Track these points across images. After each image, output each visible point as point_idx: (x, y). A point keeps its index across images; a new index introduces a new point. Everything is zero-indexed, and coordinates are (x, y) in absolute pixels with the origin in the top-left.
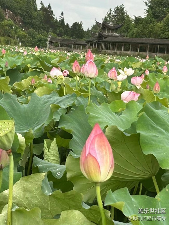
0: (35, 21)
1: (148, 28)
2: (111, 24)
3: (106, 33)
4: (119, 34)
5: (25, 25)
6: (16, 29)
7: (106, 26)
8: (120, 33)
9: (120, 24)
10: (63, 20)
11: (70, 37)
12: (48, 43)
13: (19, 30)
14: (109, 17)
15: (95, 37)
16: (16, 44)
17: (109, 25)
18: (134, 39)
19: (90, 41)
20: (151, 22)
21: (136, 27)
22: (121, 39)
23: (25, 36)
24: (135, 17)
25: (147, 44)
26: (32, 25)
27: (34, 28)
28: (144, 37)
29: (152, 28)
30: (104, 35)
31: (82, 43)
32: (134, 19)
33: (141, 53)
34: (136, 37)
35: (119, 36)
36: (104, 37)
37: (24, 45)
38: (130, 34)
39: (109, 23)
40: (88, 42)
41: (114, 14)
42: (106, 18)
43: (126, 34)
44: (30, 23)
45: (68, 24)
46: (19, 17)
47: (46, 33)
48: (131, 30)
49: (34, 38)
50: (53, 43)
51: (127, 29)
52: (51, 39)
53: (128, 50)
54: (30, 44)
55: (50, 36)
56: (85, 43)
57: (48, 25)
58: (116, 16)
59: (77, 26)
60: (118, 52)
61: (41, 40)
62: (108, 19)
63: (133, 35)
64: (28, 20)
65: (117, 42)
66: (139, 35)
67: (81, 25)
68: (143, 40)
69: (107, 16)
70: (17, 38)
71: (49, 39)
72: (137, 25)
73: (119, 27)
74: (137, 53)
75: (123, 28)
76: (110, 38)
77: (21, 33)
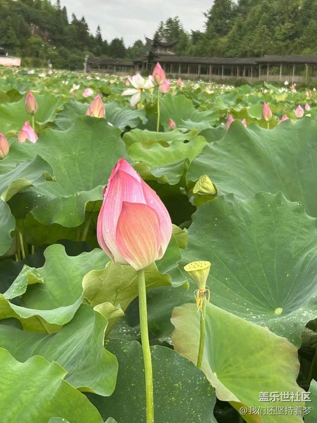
0: (66, 37)
1: (210, 45)
2: (164, 41)
3: (158, 51)
4: (173, 52)
5: (54, 42)
6: (46, 48)
7: (157, 42)
8: (175, 51)
9: (174, 41)
10: (99, 36)
11: (110, 57)
12: (85, 64)
13: (49, 49)
14: (161, 31)
15: (145, 57)
16: (46, 66)
17: (161, 41)
18: (192, 59)
19: (139, 62)
20: (213, 37)
21: (194, 44)
22: (177, 59)
23: (56, 57)
24: (192, 31)
25: (209, 64)
26: (63, 43)
27: (66, 46)
28: (205, 56)
29: (215, 45)
30: (156, 54)
31: (127, 64)
32: (191, 34)
33: (202, 76)
34: (195, 55)
35: (173, 55)
36: (156, 57)
37: (55, 67)
38: (187, 53)
39: (161, 40)
40: (136, 63)
41: (166, 28)
42: (157, 33)
43: (183, 52)
44: (60, 40)
45: (106, 41)
46: (47, 33)
47: (80, 52)
48: (188, 48)
49: (66, 58)
50: (91, 64)
51: (184, 46)
52: (89, 59)
53: (186, 72)
54: (61, 66)
55: (87, 56)
56: (131, 63)
57: (81, 43)
58: (167, 30)
59: (118, 43)
60: (174, 75)
61: (75, 61)
62: (159, 33)
63: (191, 53)
64: (58, 36)
65: (173, 63)
66: (200, 53)
67: (122, 41)
68: (205, 60)
69: (158, 31)
70: (48, 58)
71: (86, 59)
72: (196, 41)
73: (174, 45)
74: (197, 75)
75: (178, 46)
76: (164, 57)
77: (52, 53)
